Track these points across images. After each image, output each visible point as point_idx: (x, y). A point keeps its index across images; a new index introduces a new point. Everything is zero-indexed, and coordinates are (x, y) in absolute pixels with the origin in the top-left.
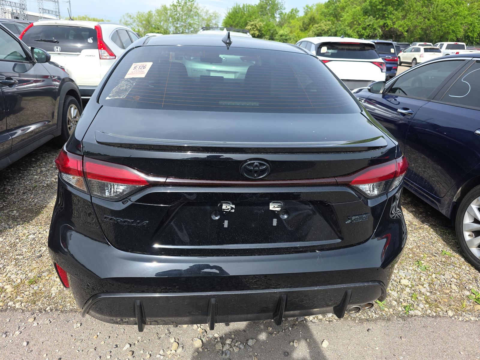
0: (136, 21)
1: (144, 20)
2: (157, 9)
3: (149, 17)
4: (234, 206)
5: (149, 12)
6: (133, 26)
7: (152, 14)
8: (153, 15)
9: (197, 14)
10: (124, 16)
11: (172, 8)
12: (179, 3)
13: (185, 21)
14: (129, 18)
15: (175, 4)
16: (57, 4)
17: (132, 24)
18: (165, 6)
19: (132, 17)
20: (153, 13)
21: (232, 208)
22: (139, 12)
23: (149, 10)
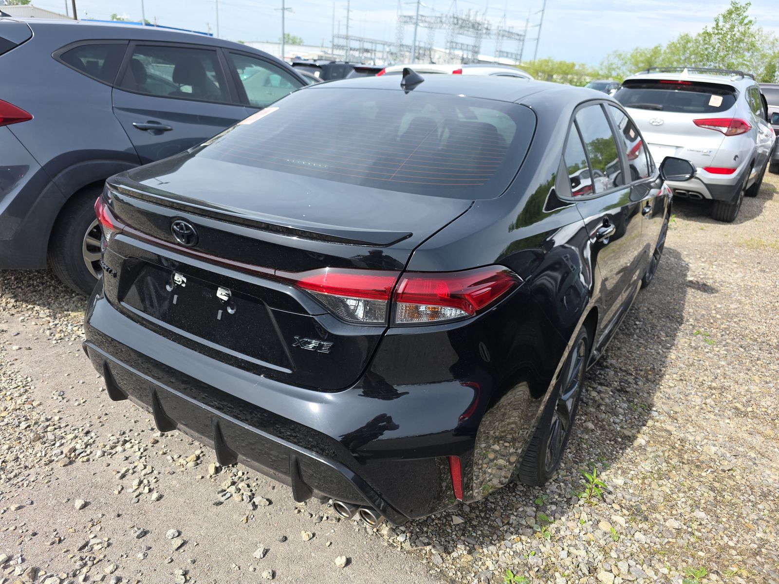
0: (629, 62)
1: (642, 62)
2: (672, 41)
3: (652, 56)
4: (185, 281)
5: (656, 48)
6: (621, 72)
7: (660, 50)
8: (662, 52)
9: (752, 47)
10: (608, 56)
11: (700, 39)
12: (718, 30)
13: (723, 60)
14: (617, 58)
15: (710, 30)
16: (521, 43)
17: (619, 69)
18: (687, 35)
19: (622, 56)
20: (662, 48)
21: (183, 282)
22: (637, 49)
23: (657, 45)
